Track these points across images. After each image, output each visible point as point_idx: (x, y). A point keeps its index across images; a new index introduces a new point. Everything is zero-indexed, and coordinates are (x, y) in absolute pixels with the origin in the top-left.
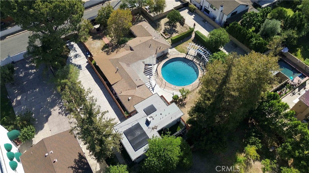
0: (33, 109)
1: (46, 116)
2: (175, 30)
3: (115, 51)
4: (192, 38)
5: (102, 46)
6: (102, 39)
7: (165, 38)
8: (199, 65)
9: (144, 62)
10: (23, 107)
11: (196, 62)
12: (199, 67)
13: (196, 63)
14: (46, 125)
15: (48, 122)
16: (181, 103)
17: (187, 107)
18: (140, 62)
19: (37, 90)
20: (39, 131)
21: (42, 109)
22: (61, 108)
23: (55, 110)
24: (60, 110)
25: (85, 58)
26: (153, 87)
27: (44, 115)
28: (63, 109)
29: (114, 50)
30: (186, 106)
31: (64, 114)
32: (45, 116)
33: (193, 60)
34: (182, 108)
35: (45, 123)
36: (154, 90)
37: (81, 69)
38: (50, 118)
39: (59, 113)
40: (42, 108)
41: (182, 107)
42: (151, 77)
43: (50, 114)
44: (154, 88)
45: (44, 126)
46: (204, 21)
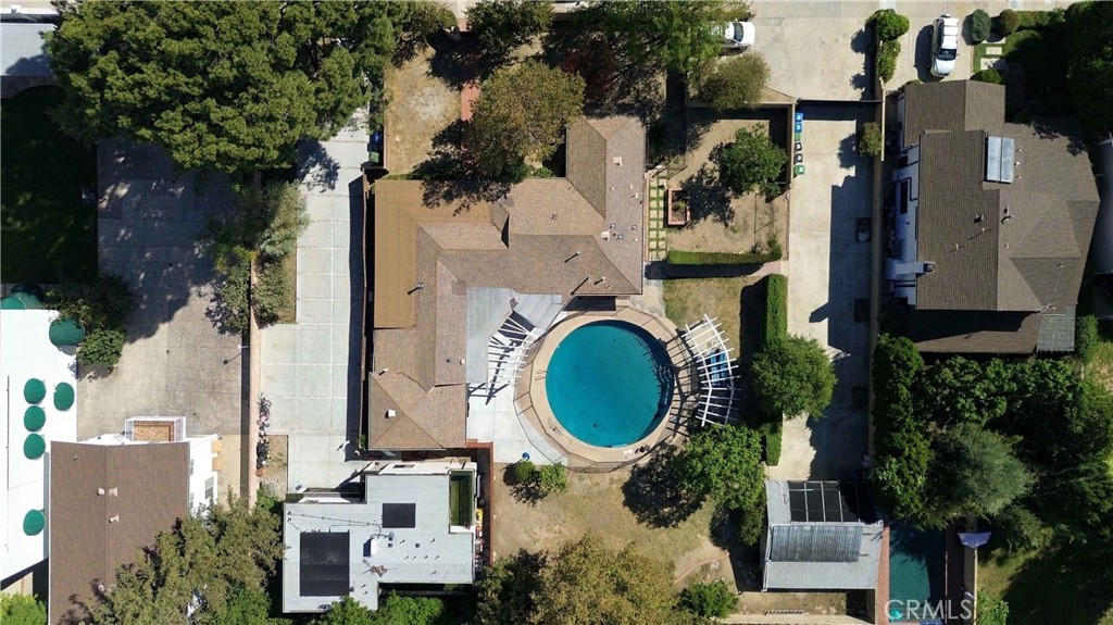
0: (148, 255)
1: (171, 301)
2: (728, 200)
3: (456, 202)
4: (754, 275)
5: (442, 126)
6: (460, 89)
7: (666, 219)
8: (684, 399)
9: (513, 303)
10: (123, 232)
11: (681, 381)
12: (676, 404)
13: (679, 386)
14: (163, 328)
15: (171, 322)
16: (533, 488)
17: (538, 508)
18: (506, 294)
19: (180, 190)
20: (140, 337)
21: (171, 269)
22: (218, 297)
23: (200, 296)
24: (215, 304)
25: (365, 146)
26: (497, 386)
27: (168, 292)
28: (222, 305)
29: (456, 196)
30: (539, 502)
31: (219, 324)
32: (169, 297)
33: (679, 369)
34: (524, 502)
35: (164, 321)
36: (493, 399)
37: (333, 188)
38: (179, 314)
39: (209, 313)
40: (171, 265)
41: (528, 499)
42: (513, 350)
43: (183, 301)
44: (497, 390)
45: (157, 328)
46: (864, 225)
